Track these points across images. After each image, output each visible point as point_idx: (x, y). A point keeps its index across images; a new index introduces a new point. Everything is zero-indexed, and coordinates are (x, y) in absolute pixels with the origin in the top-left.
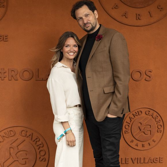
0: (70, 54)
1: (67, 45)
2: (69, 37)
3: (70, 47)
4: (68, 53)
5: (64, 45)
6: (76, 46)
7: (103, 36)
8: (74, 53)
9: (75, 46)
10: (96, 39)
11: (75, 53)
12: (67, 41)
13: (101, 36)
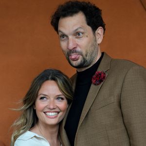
0: (48, 114)
1: (42, 96)
2: (47, 79)
3: (48, 100)
4: (44, 112)
5: (37, 96)
6: (62, 99)
7: (107, 74)
8: (58, 112)
9: (58, 98)
10: (93, 81)
11: (60, 114)
12: (42, 87)
13: (102, 75)
